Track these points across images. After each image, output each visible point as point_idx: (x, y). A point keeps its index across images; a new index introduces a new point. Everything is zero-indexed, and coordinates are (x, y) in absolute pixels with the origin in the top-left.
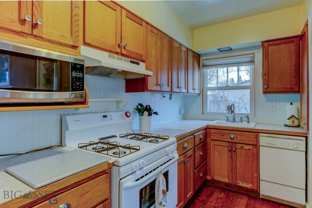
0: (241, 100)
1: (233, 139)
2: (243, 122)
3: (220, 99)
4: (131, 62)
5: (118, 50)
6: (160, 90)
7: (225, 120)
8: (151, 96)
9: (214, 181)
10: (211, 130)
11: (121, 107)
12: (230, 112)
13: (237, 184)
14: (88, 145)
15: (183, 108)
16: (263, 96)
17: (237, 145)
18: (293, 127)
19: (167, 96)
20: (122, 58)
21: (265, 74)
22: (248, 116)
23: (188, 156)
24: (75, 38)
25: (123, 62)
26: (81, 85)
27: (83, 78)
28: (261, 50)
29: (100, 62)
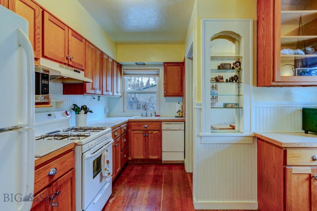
0: (150, 101)
1: (146, 127)
2: (152, 116)
3: (132, 100)
4: (75, 71)
5: (66, 62)
6: (94, 93)
7: (140, 116)
8: (83, 98)
9: (133, 160)
10: (132, 123)
11: (61, 107)
12: (144, 109)
13: (149, 158)
14: (45, 137)
15: (107, 108)
16: (164, 98)
17: (149, 131)
18: (179, 117)
19: (96, 97)
20: (63, 66)
21: (165, 84)
22: (155, 112)
23: (117, 142)
24: (38, 52)
25: (69, 71)
26: (47, 90)
27: (48, 85)
28: (163, 67)
29: (60, 72)
